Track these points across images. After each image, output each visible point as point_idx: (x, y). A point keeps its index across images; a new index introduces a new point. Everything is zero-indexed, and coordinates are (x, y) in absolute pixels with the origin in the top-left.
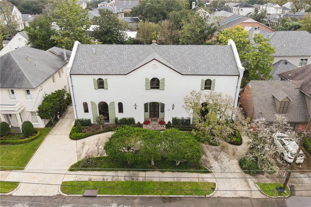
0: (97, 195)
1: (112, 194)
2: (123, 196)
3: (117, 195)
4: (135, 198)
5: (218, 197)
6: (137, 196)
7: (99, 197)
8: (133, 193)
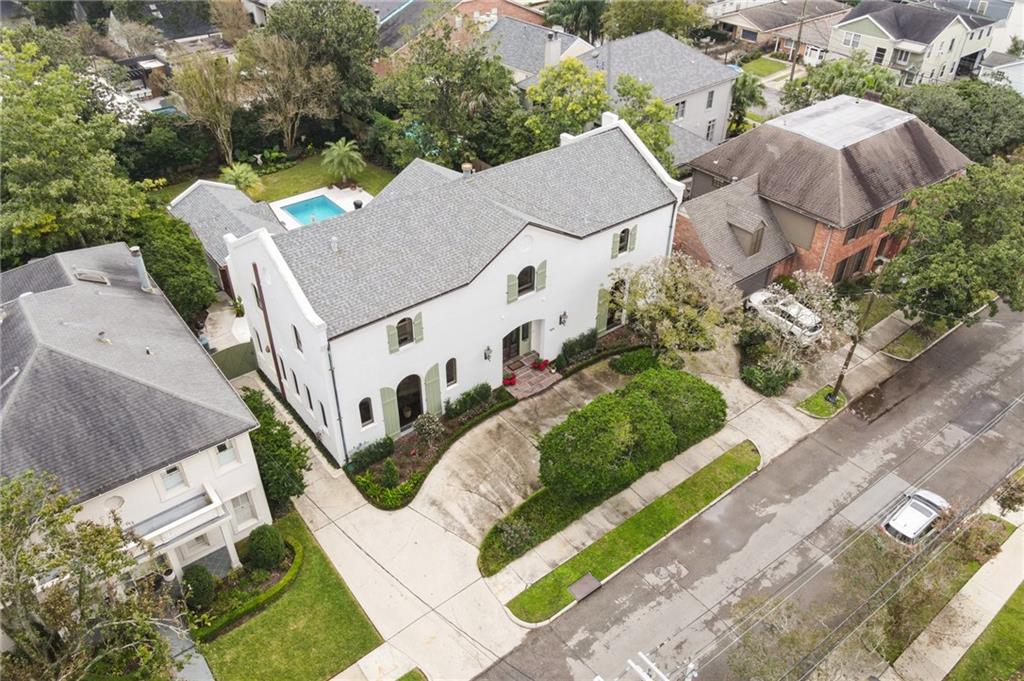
0: (603, 582)
1: (624, 564)
2: (645, 555)
3: (634, 559)
4: (665, 544)
5: (773, 461)
6: (664, 538)
7: (607, 582)
8: (656, 539)
